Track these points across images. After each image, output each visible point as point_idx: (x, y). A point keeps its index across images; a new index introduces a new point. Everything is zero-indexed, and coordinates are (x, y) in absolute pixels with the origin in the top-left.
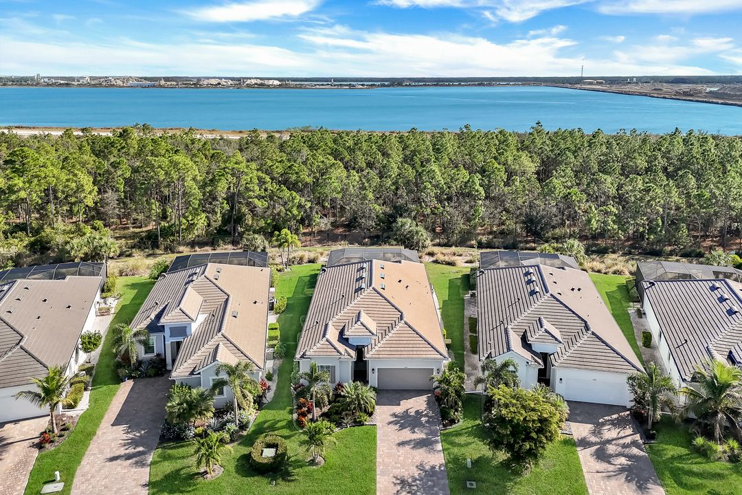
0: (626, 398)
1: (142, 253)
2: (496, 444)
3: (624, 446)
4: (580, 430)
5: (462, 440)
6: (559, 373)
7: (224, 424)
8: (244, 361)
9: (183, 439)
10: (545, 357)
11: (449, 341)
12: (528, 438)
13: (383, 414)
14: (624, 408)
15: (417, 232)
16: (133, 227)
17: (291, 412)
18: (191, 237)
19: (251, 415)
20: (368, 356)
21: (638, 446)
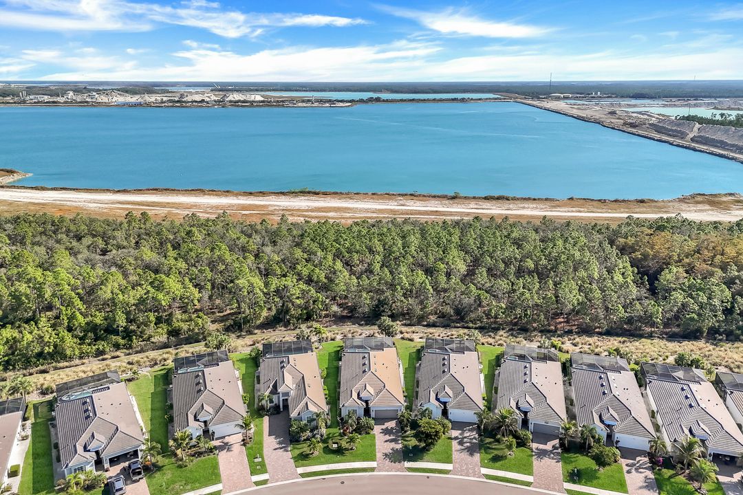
0: (475, 419)
1: (233, 335)
2: (420, 441)
3: (470, 439)
4: (455, 433)
5: (409, 439)
6: (450, 411)
7: (315, 435)
8: (322, 410)
9: (299, 442)
10: (444, 404)
11: (406, 394)
12: (431, 438)
13: (377, 429)
14: (475, 424)
15: (392, 326)
16: (219, 312)
17: (340, 429)
18: (258, 322)
19: (324, 431)
20: (370, 405)
21: (476, 439)
